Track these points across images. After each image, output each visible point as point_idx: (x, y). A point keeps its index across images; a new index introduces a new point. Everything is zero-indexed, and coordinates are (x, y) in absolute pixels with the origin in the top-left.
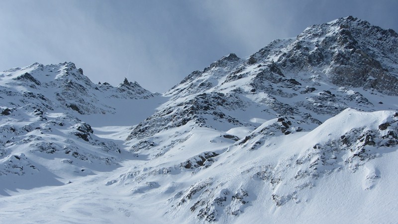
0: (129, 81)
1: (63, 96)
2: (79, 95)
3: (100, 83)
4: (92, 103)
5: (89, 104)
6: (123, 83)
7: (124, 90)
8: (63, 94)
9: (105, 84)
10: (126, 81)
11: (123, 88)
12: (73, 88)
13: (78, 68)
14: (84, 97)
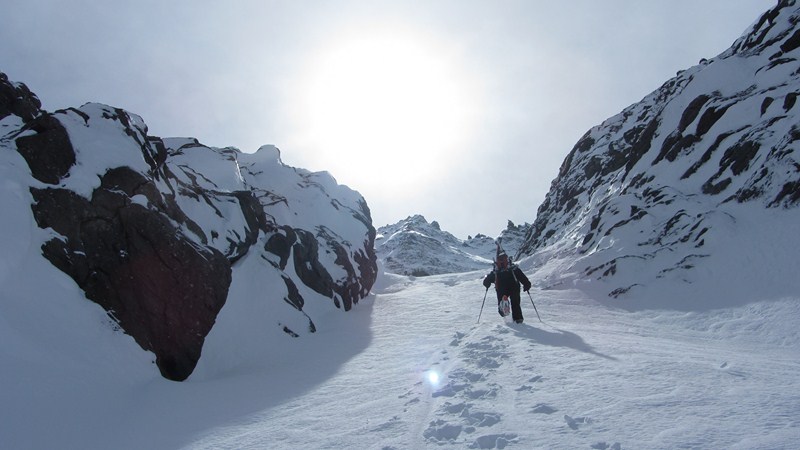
0: (516, 225)
1: (399, 261)
2: (431, 254)
3: (470, 238)
4: (456, 263)
5: (449, 264)
6: (506, 228)
7: (510, 239)
8: (398, 257)
9: (479, 236)
10: (511, 224)
11: (509, 235)
12: (417, 244)
13: (430, 222)
14: (439, 256)
